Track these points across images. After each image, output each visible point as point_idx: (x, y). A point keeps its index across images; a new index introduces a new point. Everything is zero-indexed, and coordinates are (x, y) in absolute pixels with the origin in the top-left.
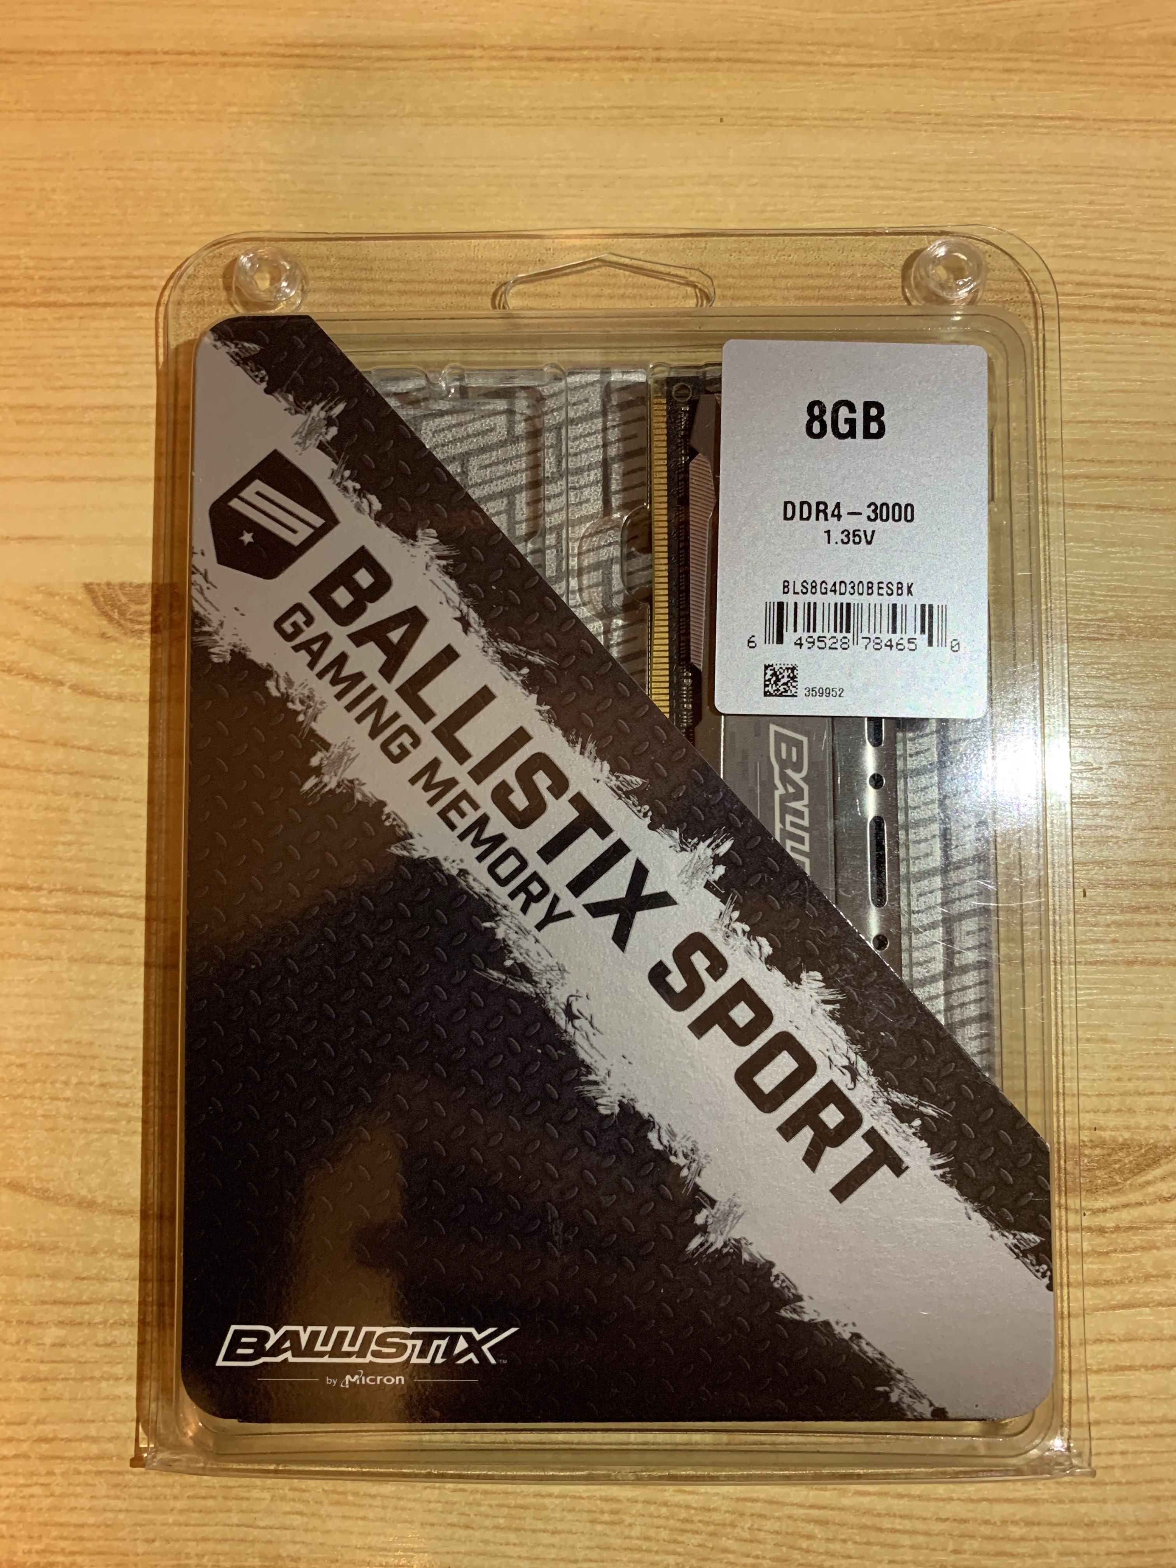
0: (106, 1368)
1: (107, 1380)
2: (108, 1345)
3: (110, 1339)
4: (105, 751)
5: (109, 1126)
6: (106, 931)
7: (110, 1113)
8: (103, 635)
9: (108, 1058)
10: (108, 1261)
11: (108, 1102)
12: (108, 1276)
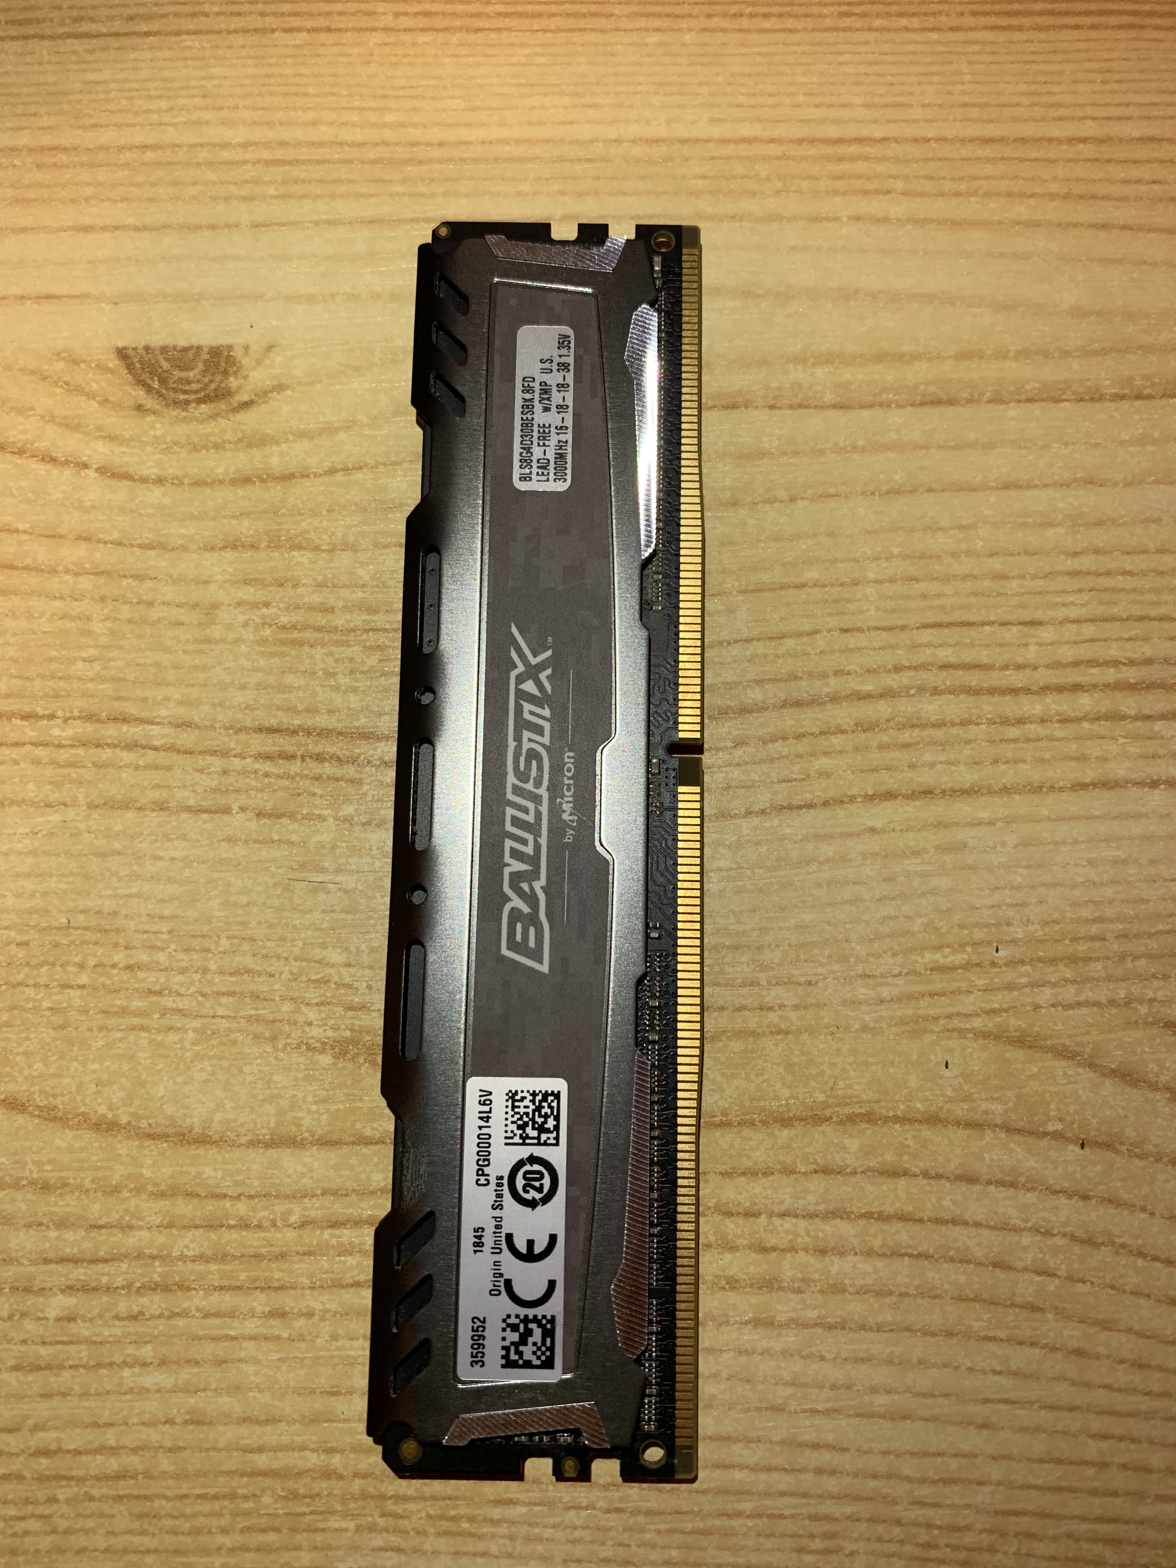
0: (130, 1350)
1: (131, 1366)
2: (134, 1317)
3: (136, 1309)
4: (140, 546)
5: (136, 1021)
6: (137, 768)
7: (138, 1003)
8: (139, 408)
9: (136, 931)
10: (133, 1202)
11: (137, 990)
12: (134, 1222)
